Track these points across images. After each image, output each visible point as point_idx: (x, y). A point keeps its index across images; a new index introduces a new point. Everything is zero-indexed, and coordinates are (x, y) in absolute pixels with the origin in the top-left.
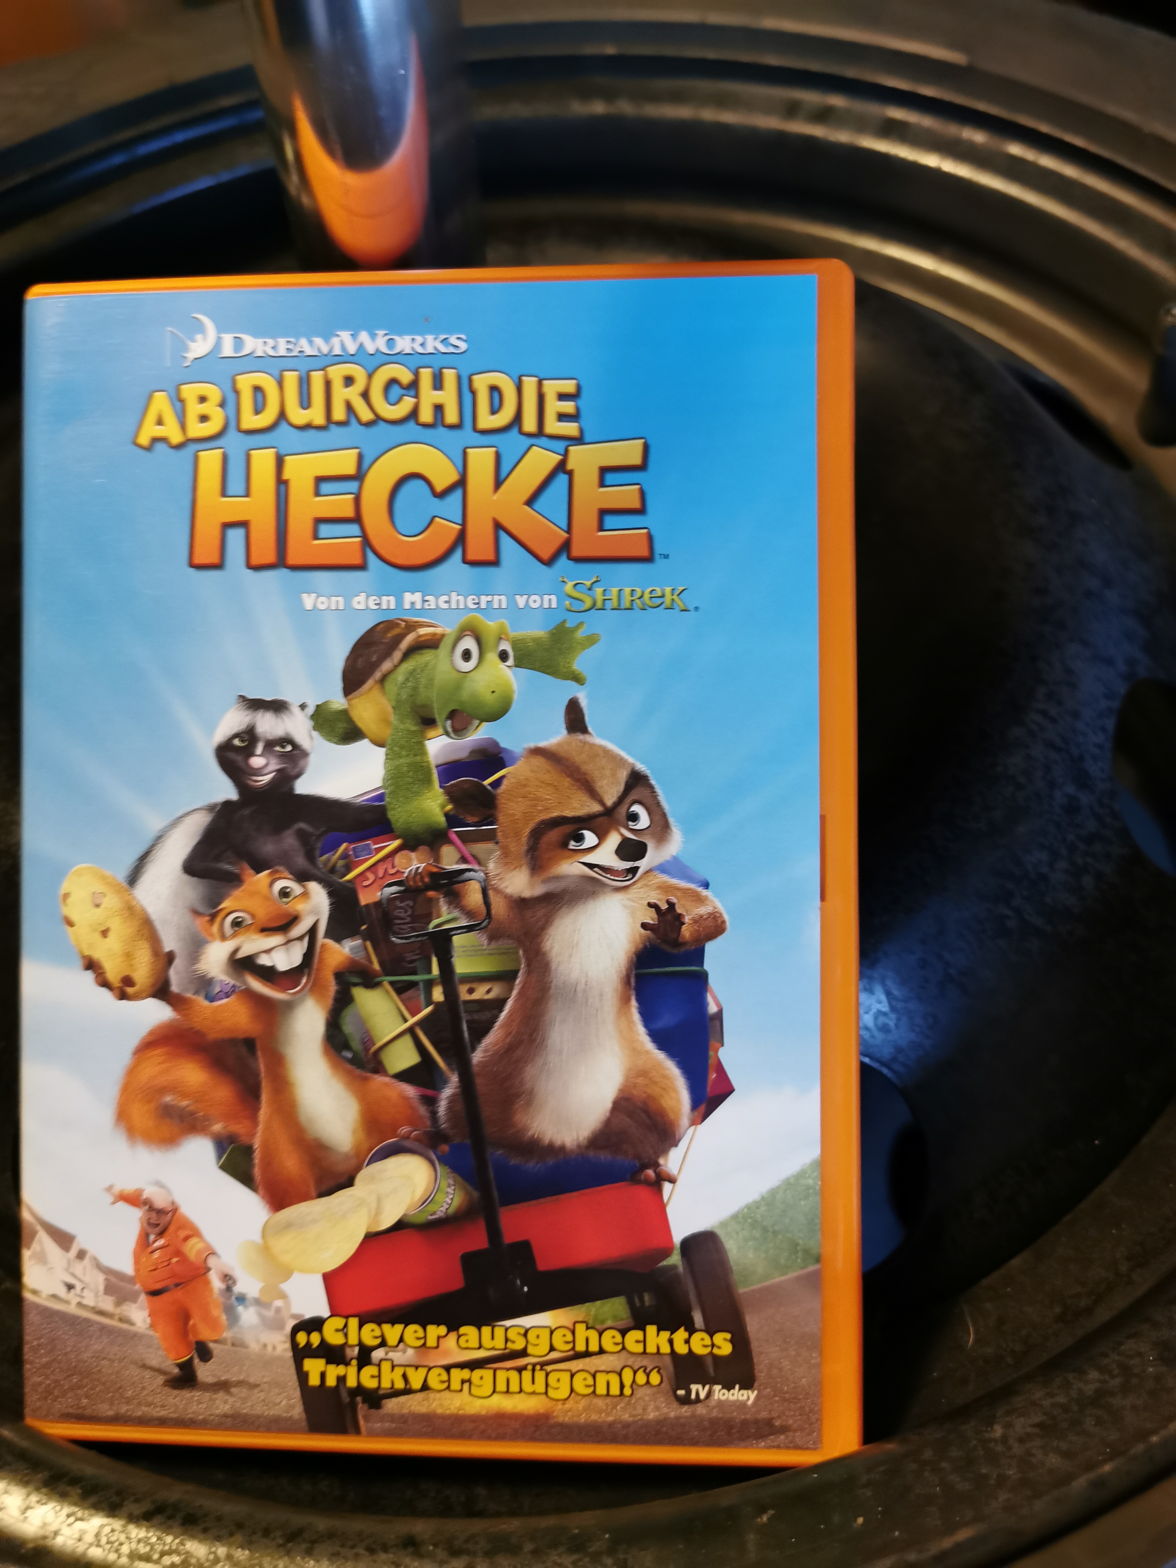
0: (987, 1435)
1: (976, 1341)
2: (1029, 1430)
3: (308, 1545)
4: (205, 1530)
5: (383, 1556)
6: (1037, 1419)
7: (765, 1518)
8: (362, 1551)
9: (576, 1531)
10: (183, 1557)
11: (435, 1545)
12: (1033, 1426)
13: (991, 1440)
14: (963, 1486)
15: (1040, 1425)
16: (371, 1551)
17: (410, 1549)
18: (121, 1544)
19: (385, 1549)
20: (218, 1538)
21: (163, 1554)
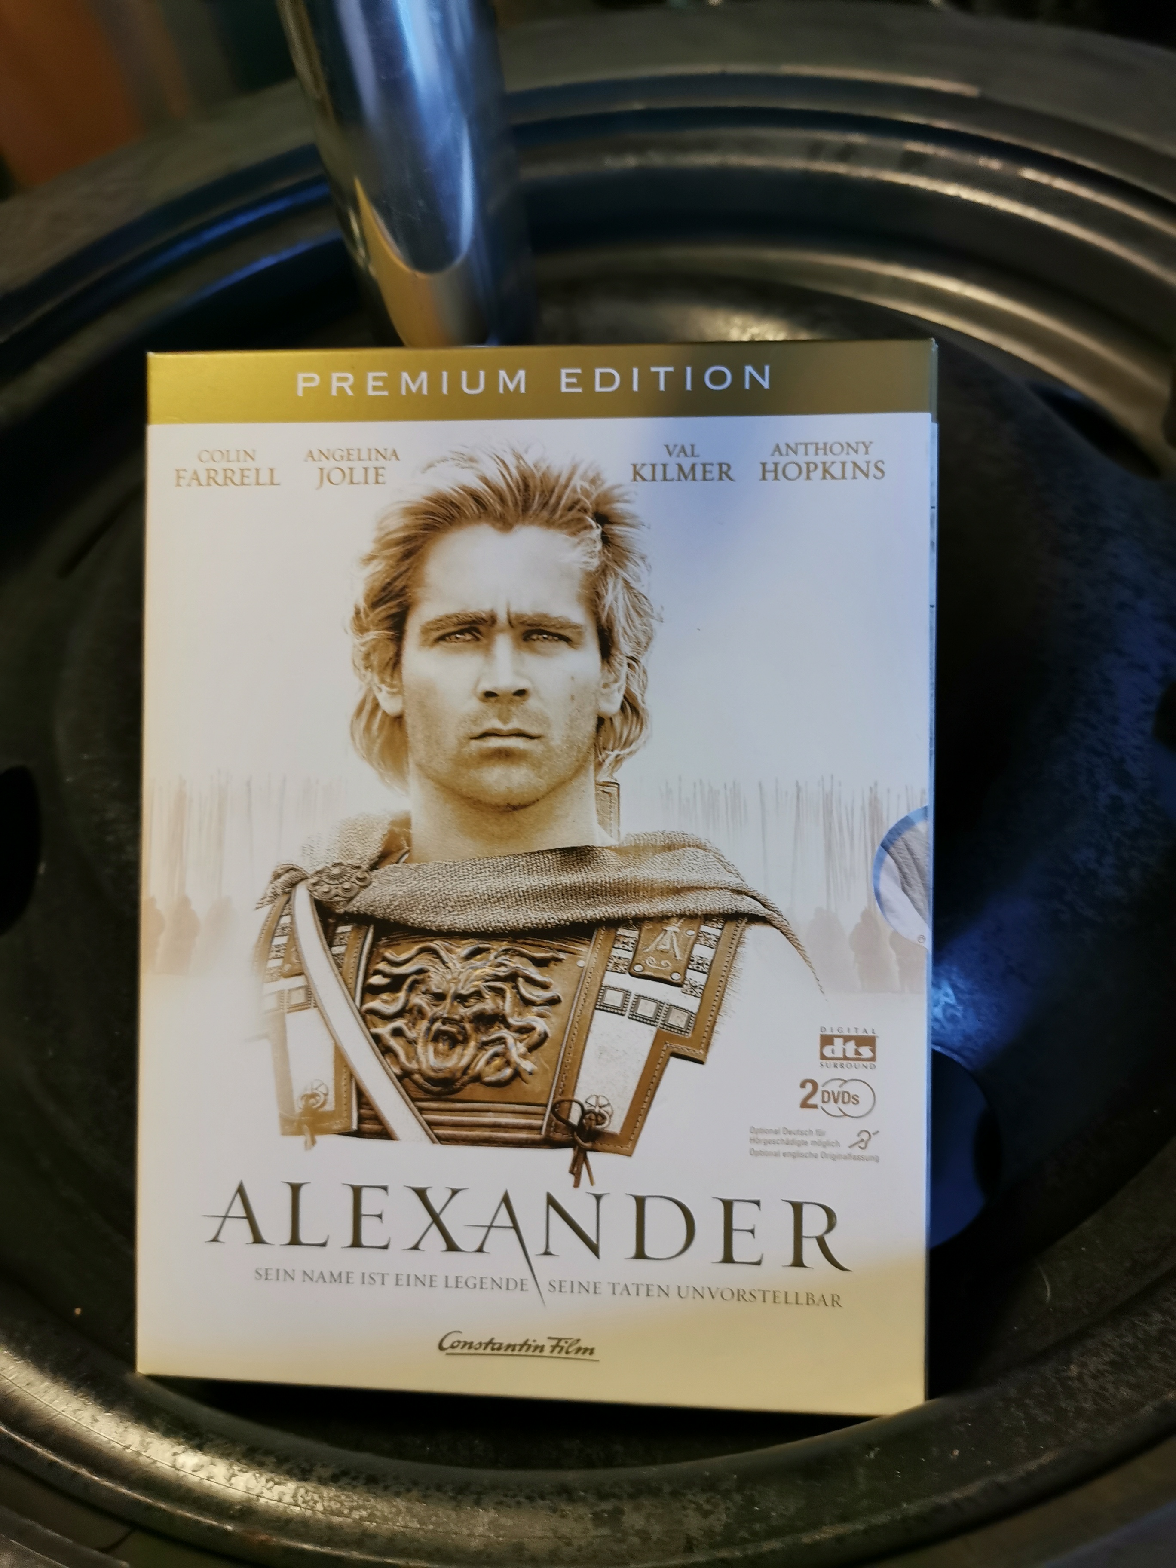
0: (1065, 1374)
1: (1052, 1294)
2: (1101, 1367)
3: (475, 1496)
4: (386, 1488)
5: (541, 1502)
6: (1107, 1359)
7: (872, 1455)
8: (522, 1500)
9: (707, 1474)
10: (369, 1511)
11: (585, 1492)
12: (1106, 1363)
13: (1069, 1378)
14: (1044, 1418)
15: (1112, 1363)
16: (530, 1498)
17: (564, 1496)
18: (316, 1502)
19: (543, 1497)
20: (398, 1494)
21: (351, 1509)
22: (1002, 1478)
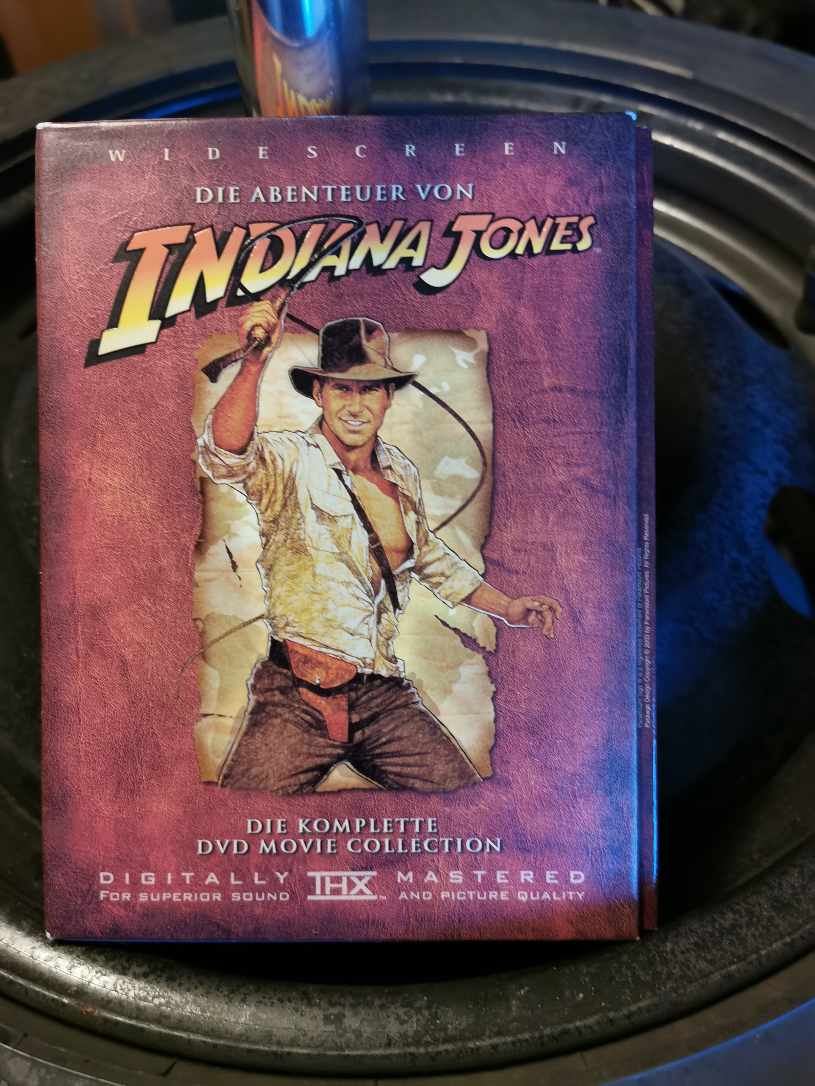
0: (662, 949)
2: (687, 946)
3: (243, 996)
4: (180, 985)
5: (288, 1004)
6: (692, 941)
7: (522, 992)
8: (276, 1001)
9: (407, 995)
10: (166, 999)
12: (692, 944)
13: (664, 951)
22: (611, 1015)
